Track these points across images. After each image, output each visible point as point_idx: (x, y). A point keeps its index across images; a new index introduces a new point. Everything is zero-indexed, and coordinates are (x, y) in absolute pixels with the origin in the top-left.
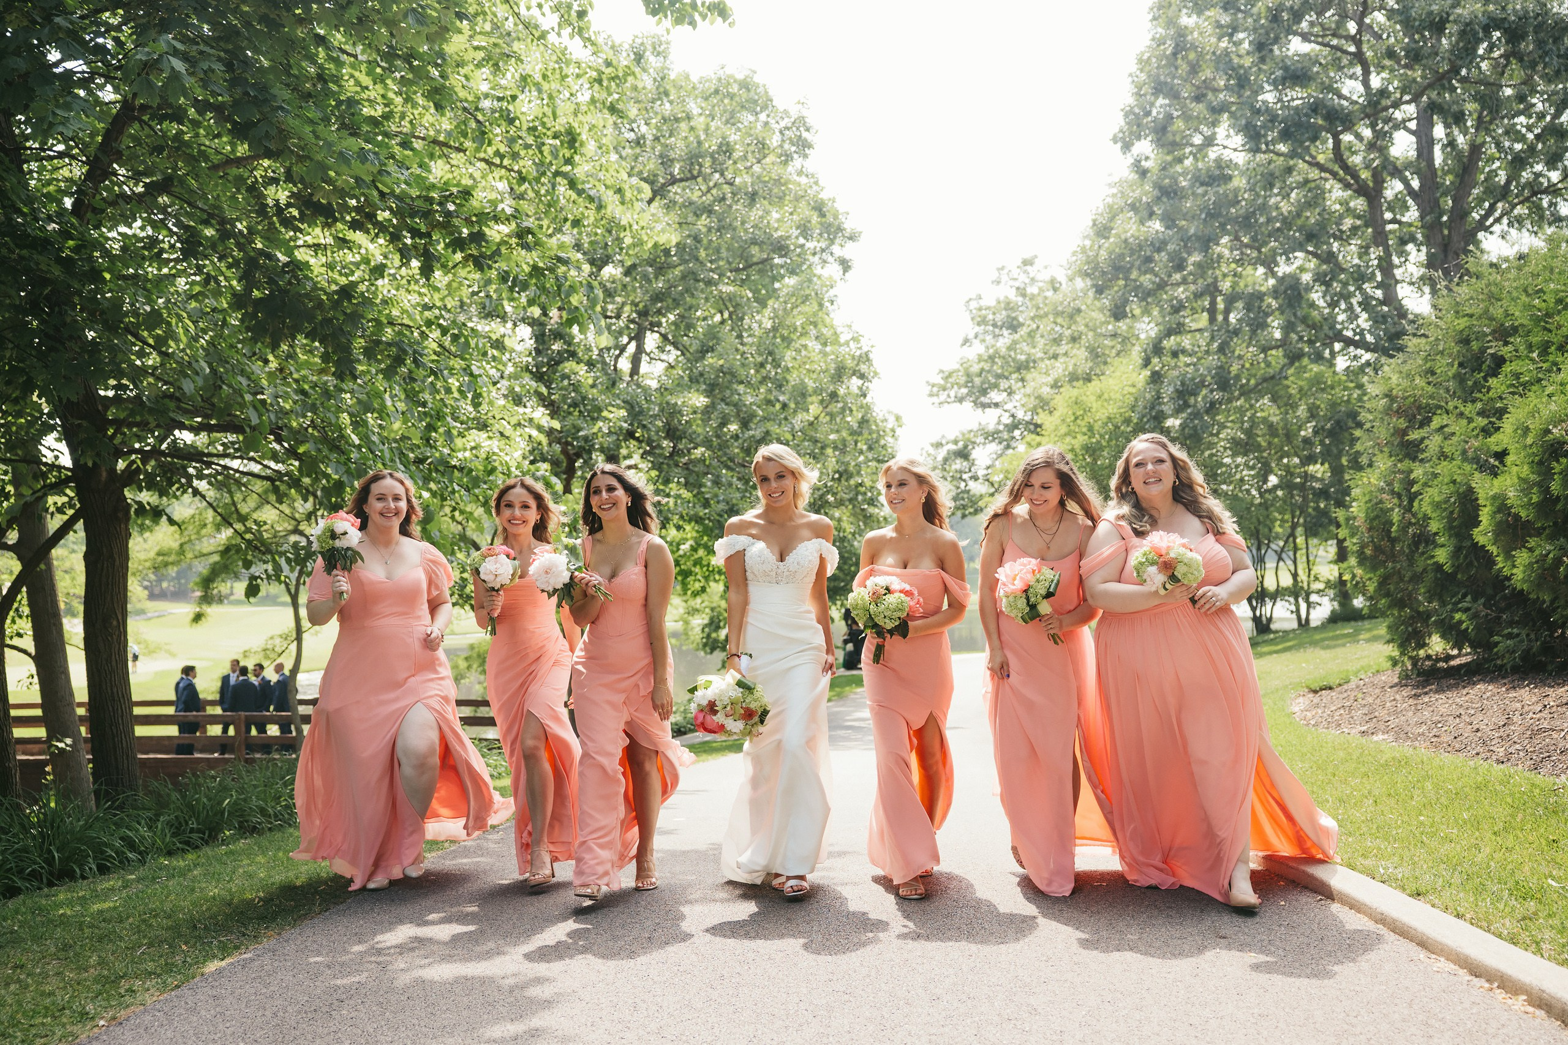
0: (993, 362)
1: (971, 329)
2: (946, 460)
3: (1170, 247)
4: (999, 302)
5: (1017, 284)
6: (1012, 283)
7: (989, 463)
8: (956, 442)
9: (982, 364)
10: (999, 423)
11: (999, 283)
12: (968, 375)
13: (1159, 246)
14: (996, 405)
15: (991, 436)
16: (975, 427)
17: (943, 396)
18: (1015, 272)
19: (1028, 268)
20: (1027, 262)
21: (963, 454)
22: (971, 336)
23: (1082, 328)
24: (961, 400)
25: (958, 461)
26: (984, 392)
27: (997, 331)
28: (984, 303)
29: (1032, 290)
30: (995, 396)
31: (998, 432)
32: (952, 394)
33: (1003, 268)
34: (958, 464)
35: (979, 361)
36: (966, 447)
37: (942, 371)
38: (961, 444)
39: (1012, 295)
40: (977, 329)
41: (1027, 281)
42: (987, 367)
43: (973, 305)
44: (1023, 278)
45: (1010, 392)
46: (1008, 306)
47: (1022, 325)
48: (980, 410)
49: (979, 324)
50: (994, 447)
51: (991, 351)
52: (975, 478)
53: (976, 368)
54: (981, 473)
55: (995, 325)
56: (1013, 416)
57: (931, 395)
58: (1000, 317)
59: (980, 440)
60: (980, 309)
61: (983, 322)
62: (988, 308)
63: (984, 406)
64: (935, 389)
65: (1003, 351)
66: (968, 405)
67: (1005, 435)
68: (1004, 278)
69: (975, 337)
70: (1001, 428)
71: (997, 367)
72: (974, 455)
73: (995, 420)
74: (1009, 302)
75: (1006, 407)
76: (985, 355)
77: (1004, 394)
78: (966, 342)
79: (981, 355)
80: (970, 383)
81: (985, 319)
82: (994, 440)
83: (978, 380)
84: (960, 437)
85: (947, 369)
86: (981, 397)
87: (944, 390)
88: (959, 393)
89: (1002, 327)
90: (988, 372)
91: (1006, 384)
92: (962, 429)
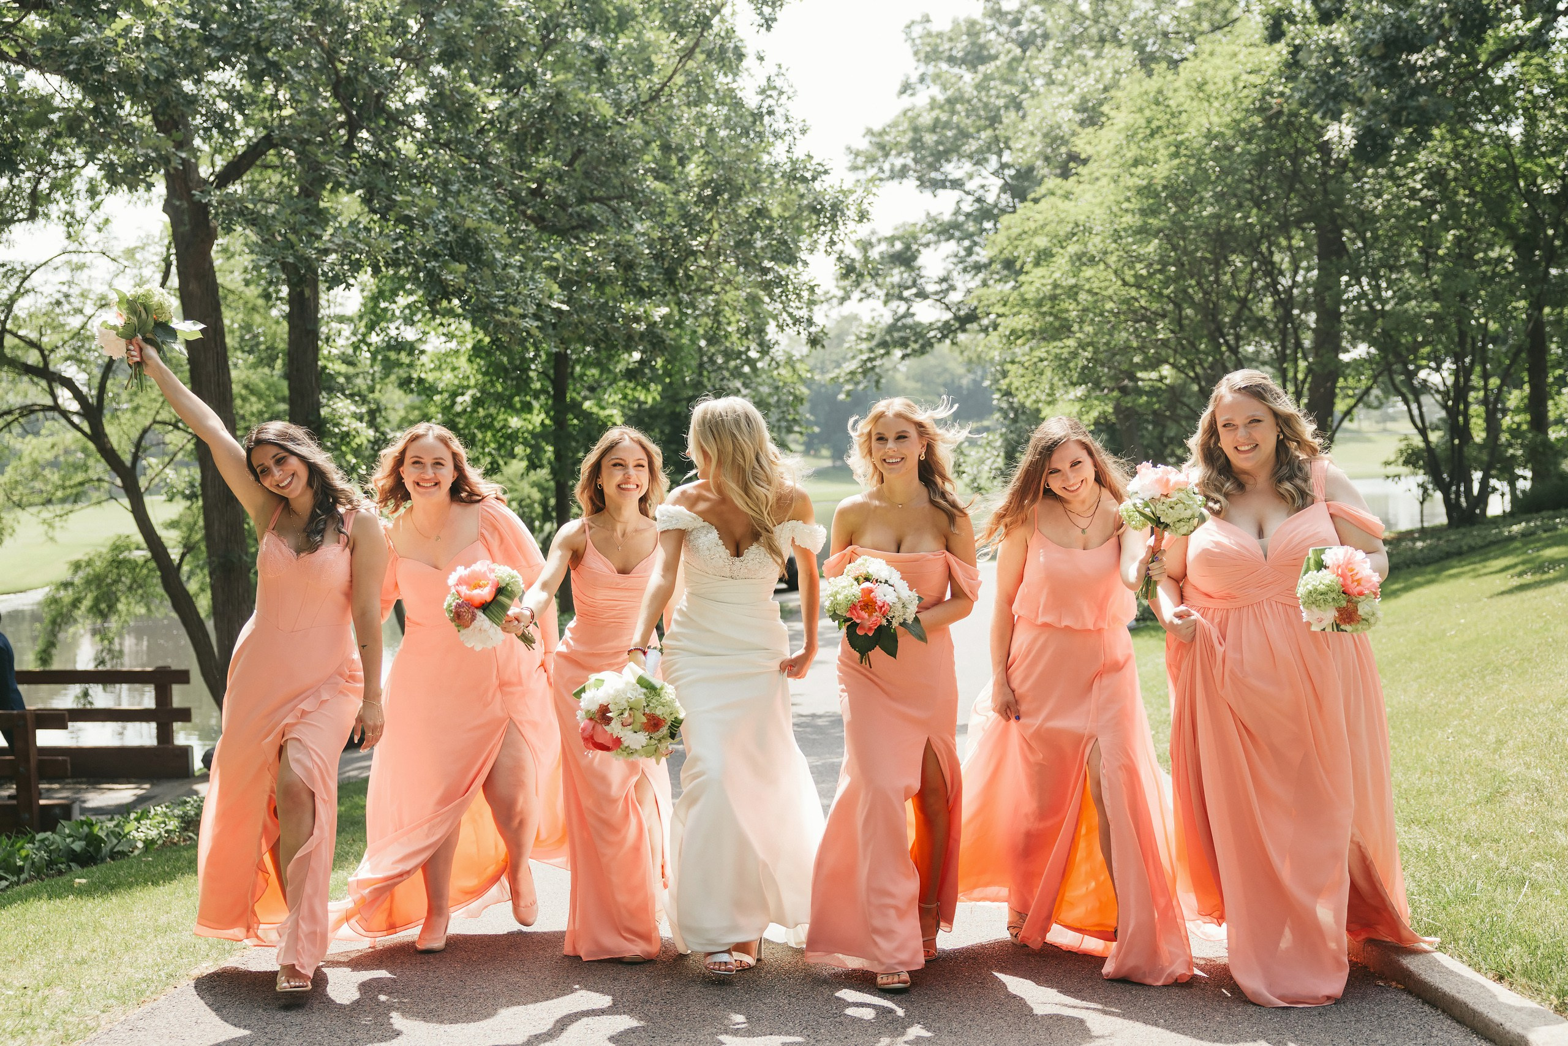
0: (953, 112)
1: (913, 69)
7: (942, 273)
8: (891, 240)
9: (936, 113)
10: (955, 212)
14: (957, 184)
15: (946, 231)
16: (921, 219)
17: (872, 171)
21: (905, 259)
22: (914, 78)
24: (902, 173)
25: (896, 271)
26: (942, 155)
27: (955, 69)
28: (935, 26)
30: (953, 169)
31: (956, 226)
32: (887, 167)
34: (897, 275)
35: (932, 109)
36: (908, 247)
37: (870, 131)
38: (899, 246)
40: (922, 68)
42: (944, 117)
43: (917, 31)
46: (972, 29)
47: (996, 56)
48: (928, 194)
49: (927, 59)
50: (951, 246)
51: (950, 94)
52: (922, 295)
53: (927, 119)
54: (931, 288)
56: (979, 200)
57: (857, 168)
58: (964, 42)
59: (931, 236)
61: (933, 55)
62: (940, 35)
66: (911, 183)
67: (971, 227)
69: (922, 79)
70: (961, 218)
71: (961, 118)
72: (920, 261)
73: (952, 208)
74: (972, 24)
75: (970, 186)
76: (941, 98)
77: (968, 166)
78: (906, 88)
79: (933, 99)
80: (916, 144)
81: (935, 50)
82: (951, 237)
83: (929, 139)
84: (900, 232)
85: (877, 127)
86: (933, 167)
87: (872, 160)
88: (899, 162)
89: (963, 61)
90: (947, 125)
91: (972, 146)
92: (900, 222)
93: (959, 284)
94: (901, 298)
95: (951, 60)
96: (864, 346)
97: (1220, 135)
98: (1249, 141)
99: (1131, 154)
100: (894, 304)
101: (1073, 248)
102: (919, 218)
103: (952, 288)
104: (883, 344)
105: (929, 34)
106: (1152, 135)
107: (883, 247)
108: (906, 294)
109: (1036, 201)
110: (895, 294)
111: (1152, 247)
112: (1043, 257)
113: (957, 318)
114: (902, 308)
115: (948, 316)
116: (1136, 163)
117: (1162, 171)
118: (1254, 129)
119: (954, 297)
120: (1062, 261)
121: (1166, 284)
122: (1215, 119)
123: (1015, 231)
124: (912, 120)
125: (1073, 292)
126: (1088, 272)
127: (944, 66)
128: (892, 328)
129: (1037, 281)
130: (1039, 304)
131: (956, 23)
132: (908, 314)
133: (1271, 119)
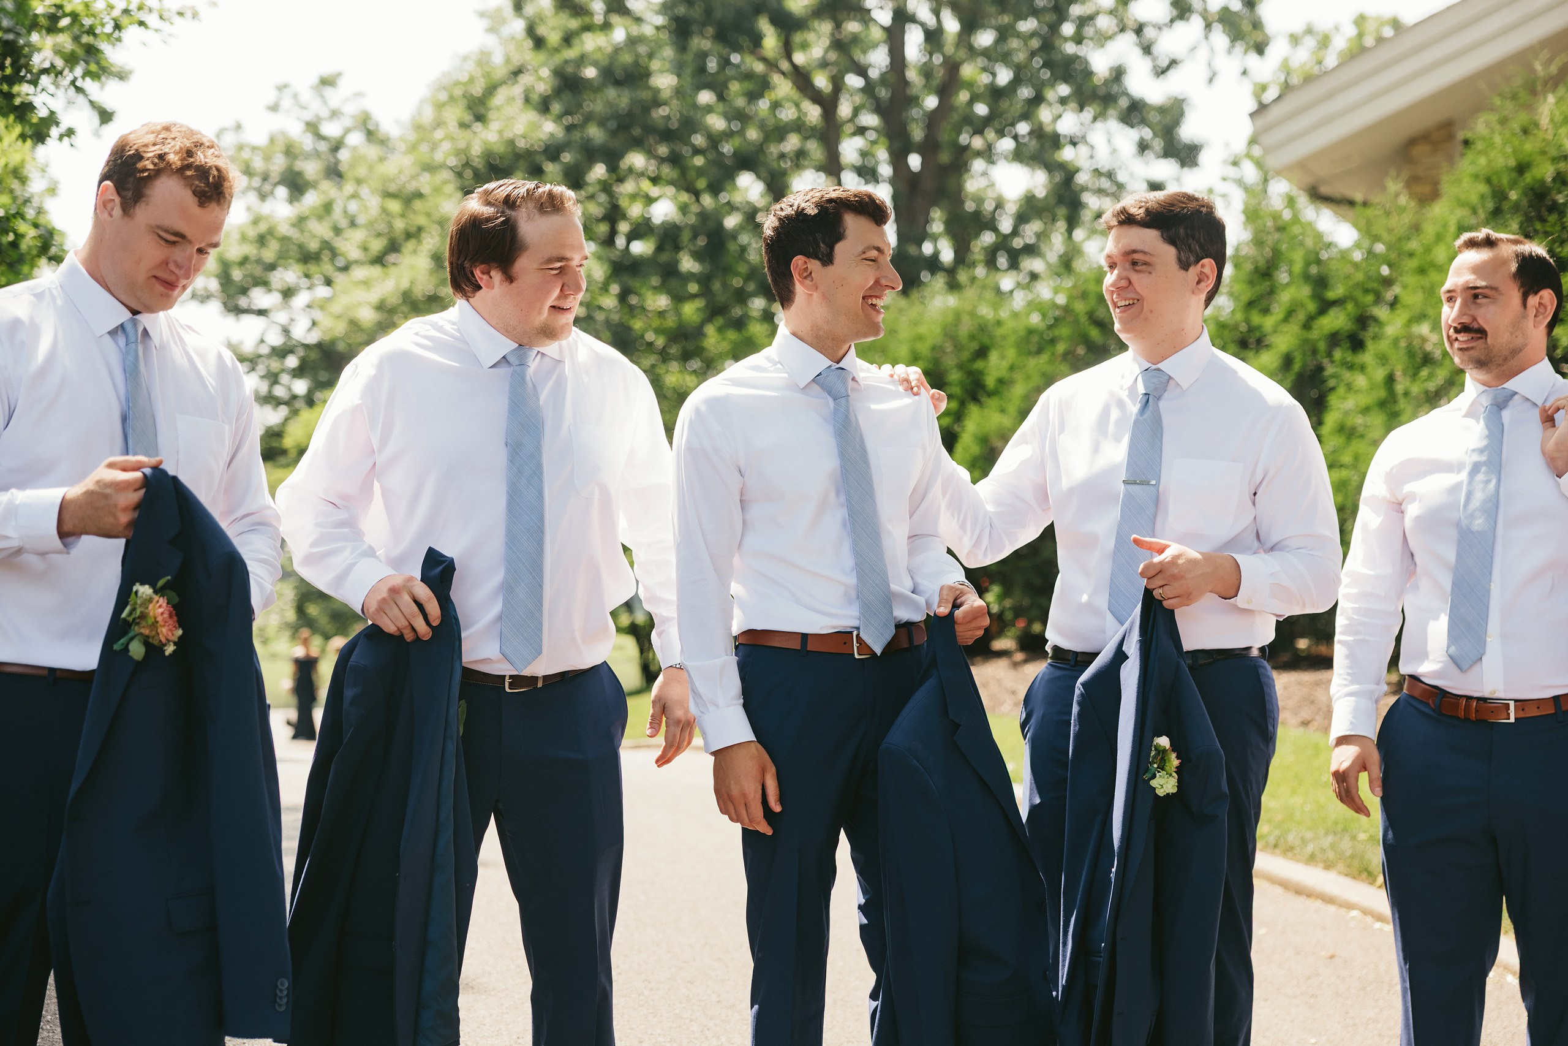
3: (567, 157)
4: (272, 140)
5: (307, 116)
6: (298, 112)
11: (276, 109)
13: (552, 152)
18: (306, 96)
19: (328, 91)
20: (327, 82)
23: (421, 220)
29: (331, 130)
33: (285, 86)
39: (295, 130)
44: (316, 108)
45: (288, 293)
55: (265, 178)
60: (240, 148)
63: (241, 311)
65: (284, 229)
68: (286, 103)
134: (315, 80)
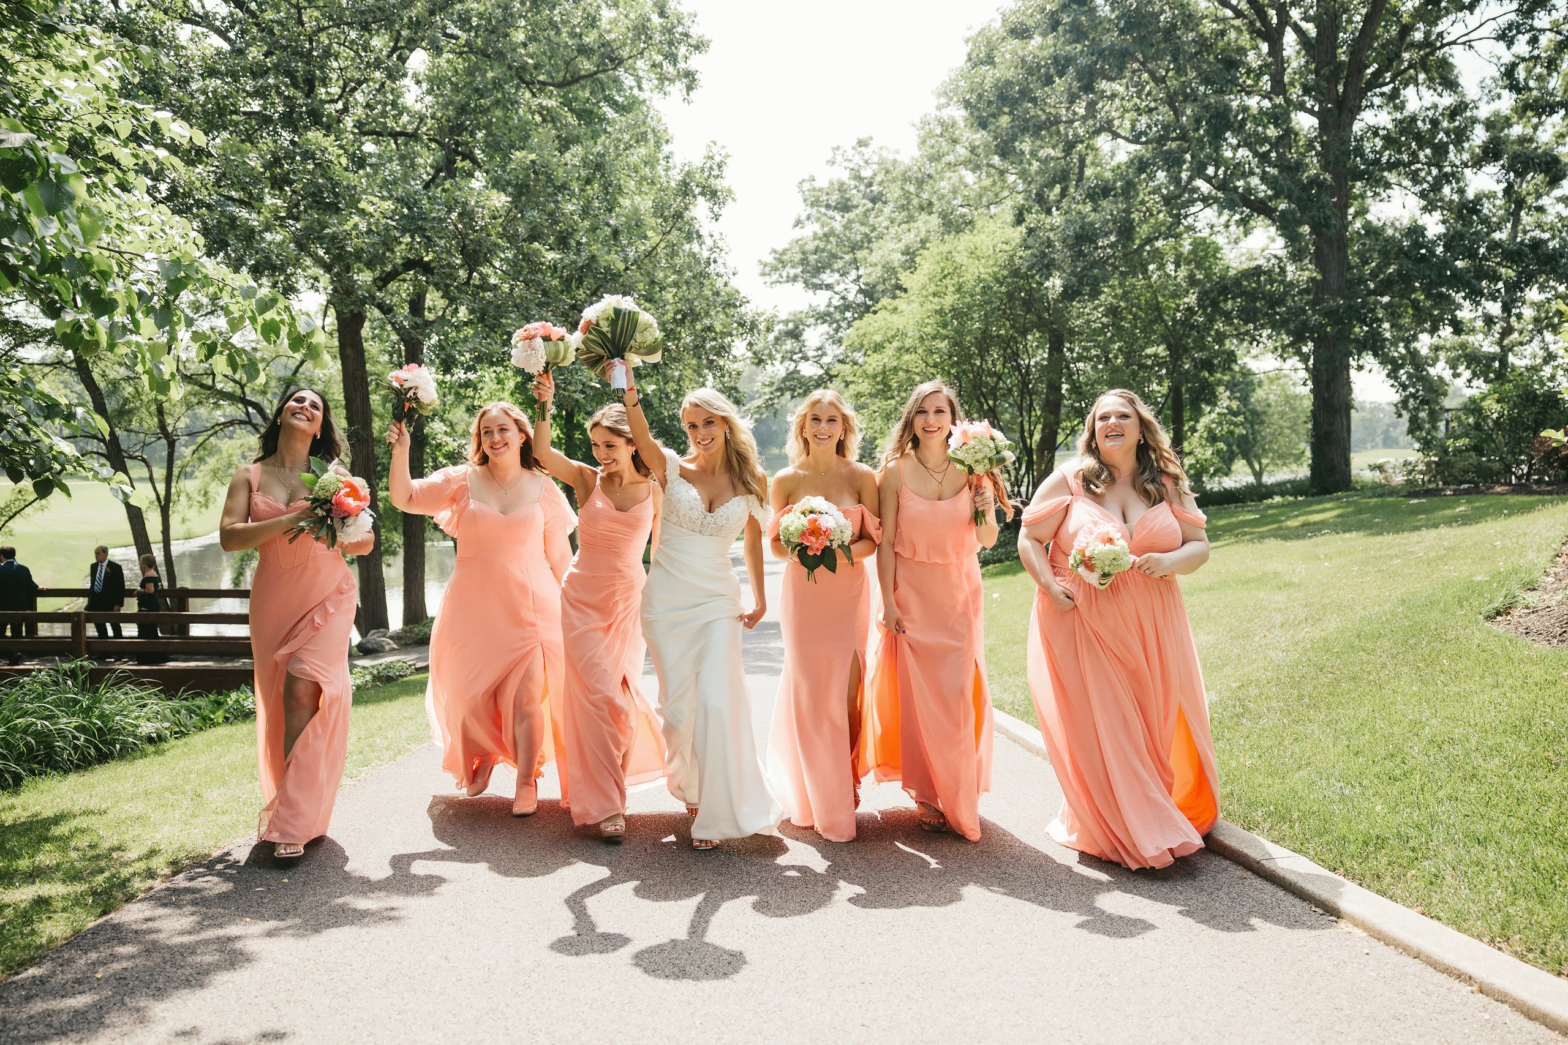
0: (828, 241)
1: (803, 211)
2: (777, 339)
5: (851, 166)
6: (846, 164)
7: (818, 344)
8: (786, 322)
9: (817, 242)
10: (829, 306)
11: (833, 163)
12: (803, 253)
14: (829, 287)
15: (823, 317)
16: (806, 309)
17: (775, 277)
18: (850, 153)
19: (863, 149)
20: (862, 143)
21: (795, 334)
22: (803, 217)
24: (795, 279)
25: (789, 342)
26: (818, 270)
27: (830, 213)
28: (818, 184)
29: (866, 173)
30: (827, 277)
31: (829, 314)
32: (784, 274)
33: (838, 148)
34: (789, 344)
35: (814, 240)
36: (797, 327)
37: (774, 251)
38: (791, 326)
39: (845, 176)
40: (809, 210)
41: (862, 163)
42: (822, 245)
43: (806, 186)
44: (857, 159)
45: (843, 273)
46: (842, 188)
47: (857, 207)
48: (811, 292)
49: (812, 205)
50: (825, 328)
51: (826, 229)
52: (805, 358)
53: (811, 246)
54: (811, 354)
56: (843, 298)
57: (763, 274)
58: (835, 197)
59: (812, 320)
61: (816, 203)
62: (820, 190)
63: (817, 287)
64: (767, 269)
66: (800, 285)
67: (837, 316)
68: (839, 158)
69: (808, 218)
70: (832, 309)
71: (832, 246)
72: (805, 336)
73: (826, 302)
74: (842, 184)
75: (838, 289)
76: (820, 233)
77: (837, 275)
78: (798, 223)
79: (815, 234)
80: (804, 261)
81: (817, 200)
82: (825, 322)
83: (812, 258)
84: (791, 317)
85: (780, 249)
86: (813, 277)
87: (776, 269)
88: (792, 272)
89: (836, 208)
90: (823, 250)
91: (839, 264)
92: (792, 310)
93: (829, 352)
94: (791, 359)
95: (828, 206)
96: (767, 390)
97: (985, 280)
98: (1001, 285)
99: (932, 288)
100: (787, 363)
101: (896, 344)
102: (805, 308)
103: (824, 354)
104: (779, 389)
105: (814, 189)
106: (945, 277)
107: (781, 327)
108: (795, 357)
109: (875, 312)
110: (788, 357)
111: (943, 345)
112: (878, 348)
113: (827, 373)
114: (793, 365)
115: (821, 372)
116: (934, 295)
117: (949, 300)
118: (1005, 278)
119: (826, 360)
120: (890, 350)
121: (952, 366)
122: (982, 270)
123: (861, 332)
124: (801, 247)
125: (895, 369)
126: (906, 357)
127: (823, 210)
128: (784, 380)
129: (874, 363)
130: (875, 376)
131: (831, 183)
132: (796, 371)
133: (1015, 273)
134: (854, 143)
